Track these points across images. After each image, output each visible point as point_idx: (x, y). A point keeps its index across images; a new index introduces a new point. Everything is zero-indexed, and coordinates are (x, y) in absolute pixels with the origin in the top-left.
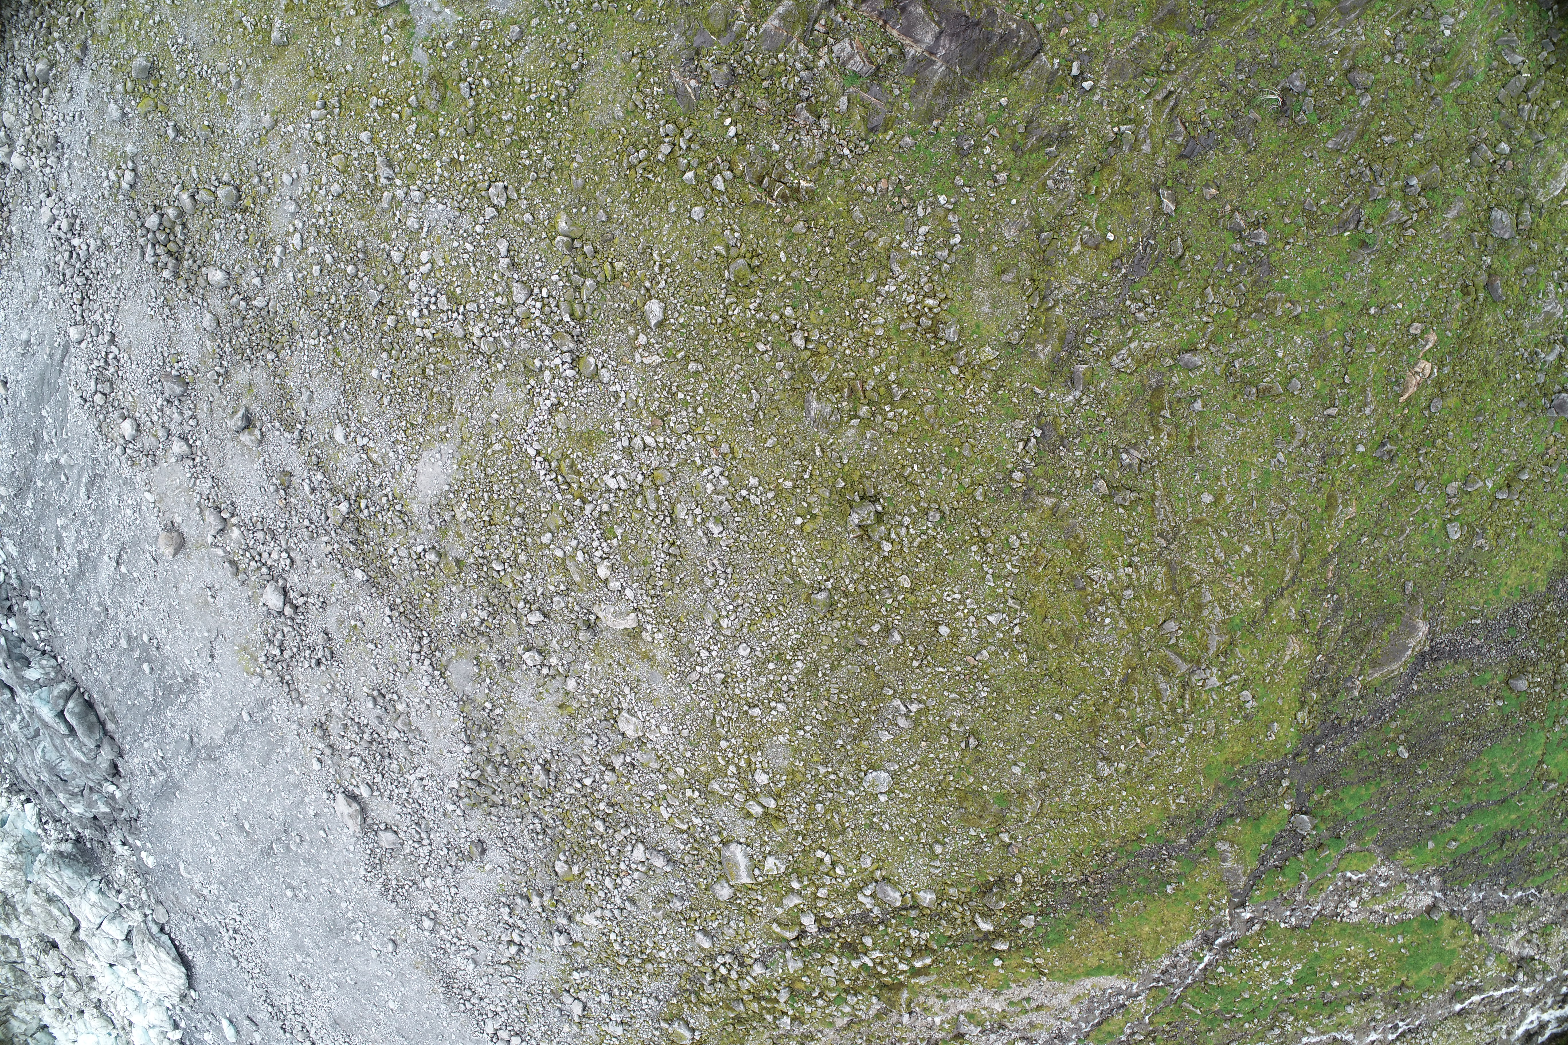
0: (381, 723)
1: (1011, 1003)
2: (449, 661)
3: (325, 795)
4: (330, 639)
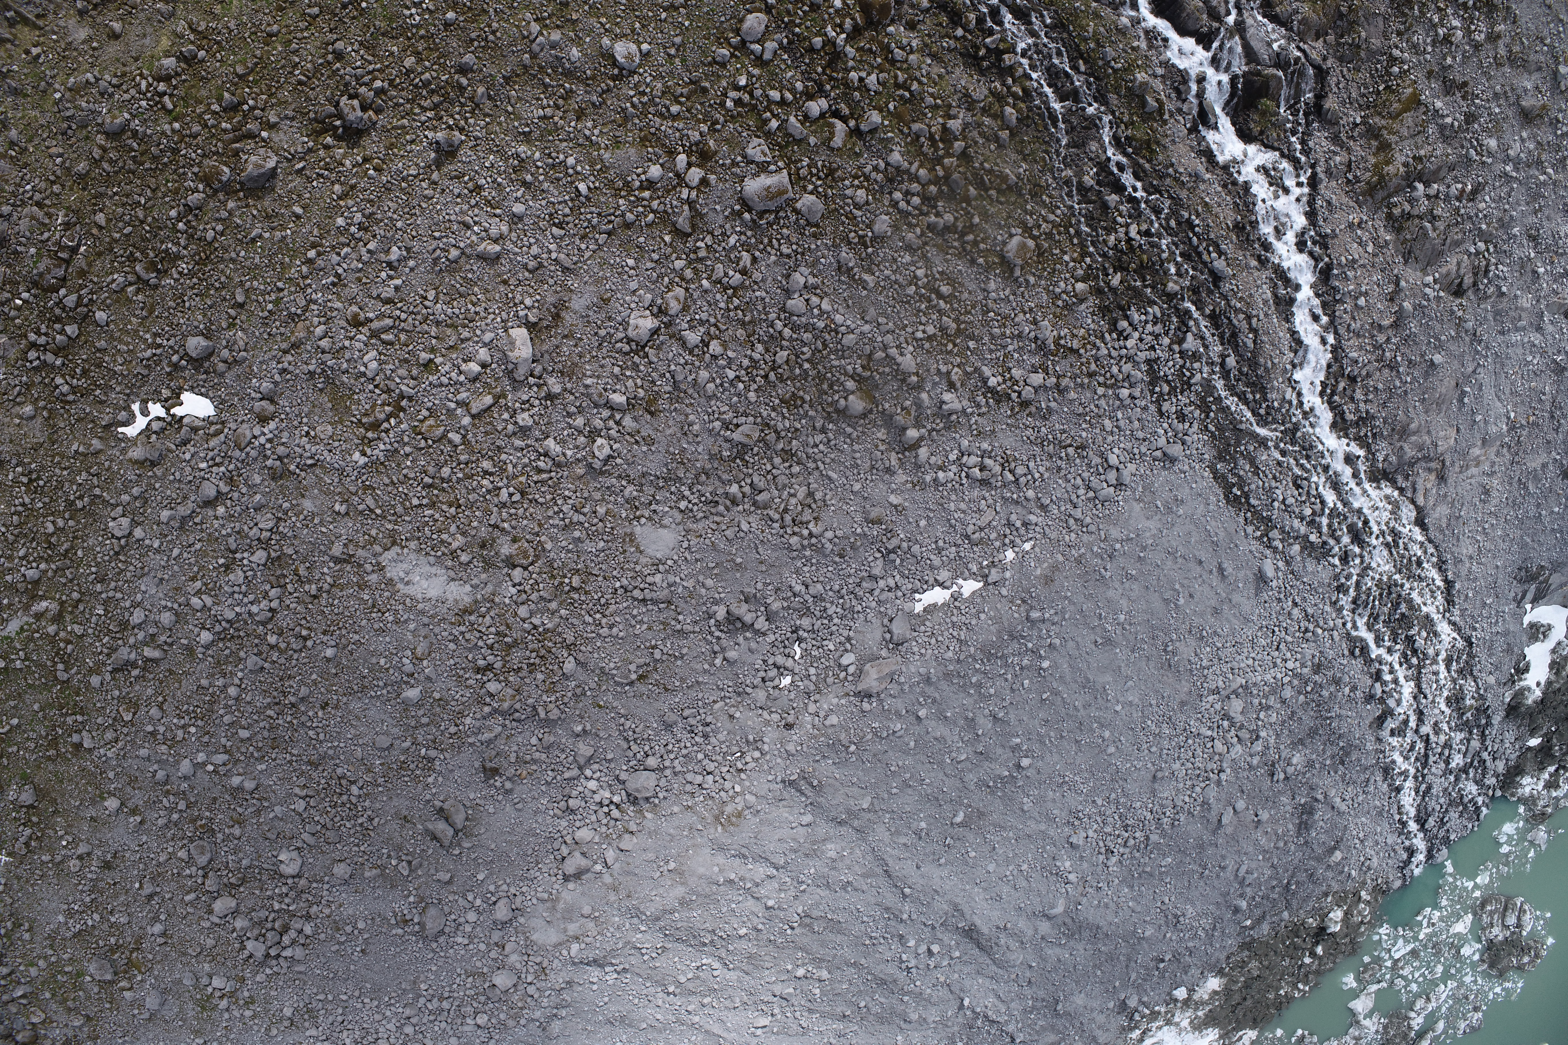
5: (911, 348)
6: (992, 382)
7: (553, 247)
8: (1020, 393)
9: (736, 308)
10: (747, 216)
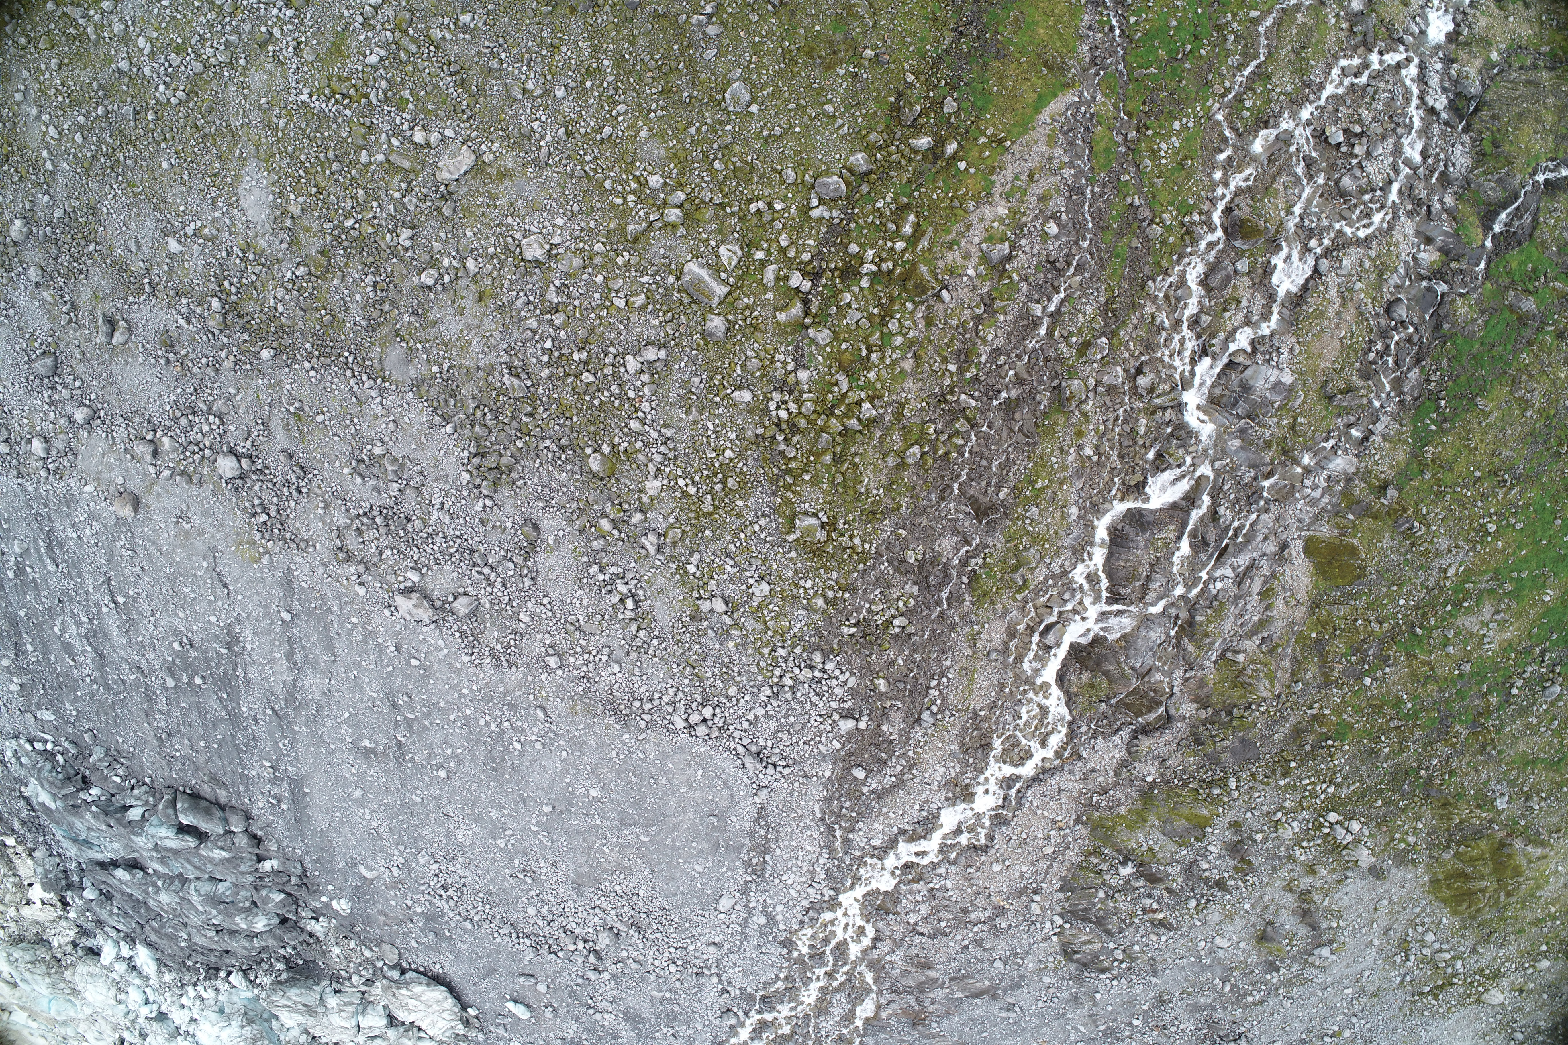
0: (379, 492)
1: (1008, 196)
2: (381, 362)
3: (387, 612)
4: (291, 456)
5: (665, 482)
6: (691, 568)
7: (548, 138)
8: (700, 598)
9: (600, 317)
10: (671, 279)
